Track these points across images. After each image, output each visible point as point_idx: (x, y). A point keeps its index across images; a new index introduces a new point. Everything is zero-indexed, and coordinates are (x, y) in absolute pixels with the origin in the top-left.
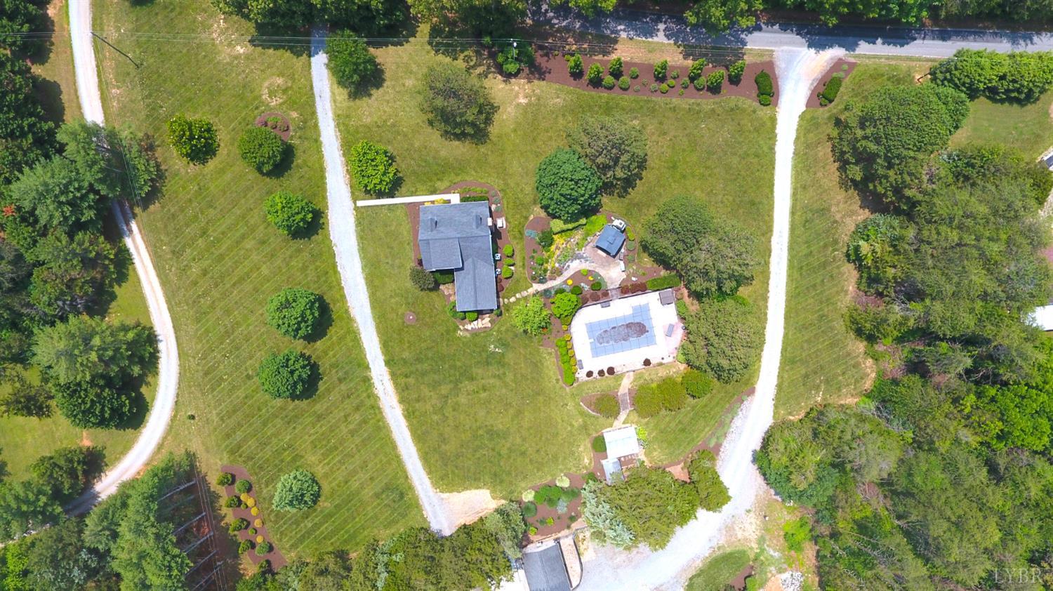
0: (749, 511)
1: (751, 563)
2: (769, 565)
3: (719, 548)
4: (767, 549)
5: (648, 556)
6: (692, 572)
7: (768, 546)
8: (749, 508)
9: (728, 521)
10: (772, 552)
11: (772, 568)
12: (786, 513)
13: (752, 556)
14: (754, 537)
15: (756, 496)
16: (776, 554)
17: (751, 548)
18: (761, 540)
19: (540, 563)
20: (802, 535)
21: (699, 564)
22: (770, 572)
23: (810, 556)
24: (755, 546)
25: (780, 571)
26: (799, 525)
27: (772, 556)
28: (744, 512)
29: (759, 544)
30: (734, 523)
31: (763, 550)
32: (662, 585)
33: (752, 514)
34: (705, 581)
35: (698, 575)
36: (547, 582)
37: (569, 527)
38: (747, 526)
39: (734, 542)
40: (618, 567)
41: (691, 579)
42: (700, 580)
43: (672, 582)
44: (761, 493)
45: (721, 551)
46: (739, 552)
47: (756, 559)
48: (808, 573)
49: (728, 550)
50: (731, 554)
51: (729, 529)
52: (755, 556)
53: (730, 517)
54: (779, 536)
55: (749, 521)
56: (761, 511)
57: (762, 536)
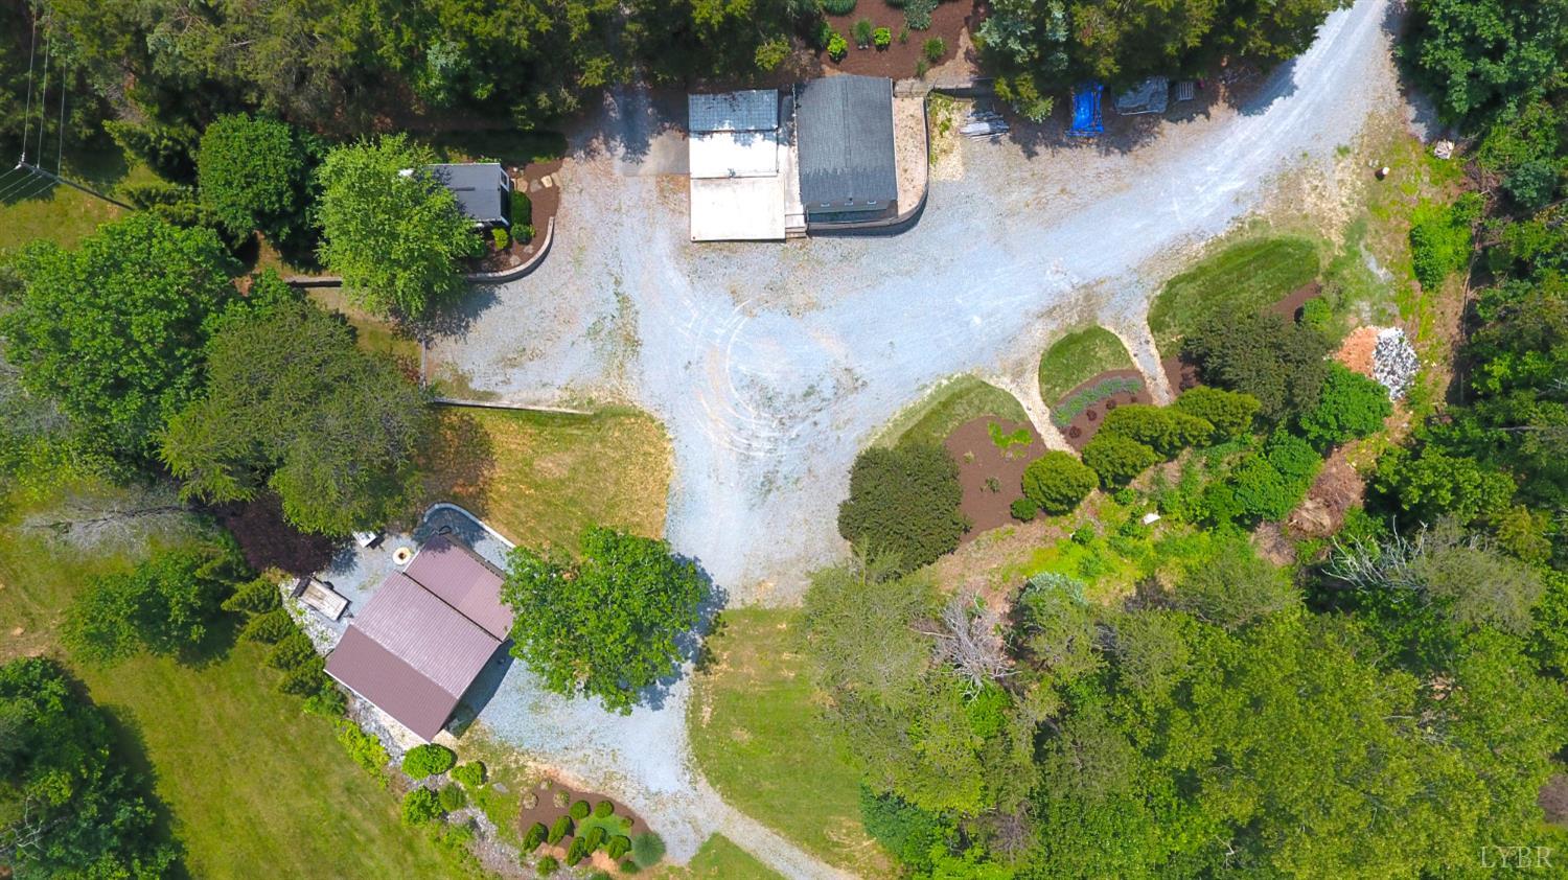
0: (1343, 151)
1: (1319, 279)
2: (1357, 295)
3: (1254, 225)
4: (1364, 252)
5: (1085, 206)
6: (1179, 268)
7: (1366, 247)
8: (1345, 143)
9: (1291, 164)
10: (1373, 266)
11: (1365, 305)
12: (1427, 179)
13: (1325, 264)
14: (1341, 217)
15: (1370, 116)
16: (1382, 273)
17: (1328, 244)
18: (1355, 230)
19: (839, 103)
20: (1449, 247)
21: (1199, 249)
22: (1358, 313)
23: (1449, 312)
24: (1337, 239)
25: (1381, 319)
26: (1449, 218)
27: (1371, 274)
28: (1331, 149)
29: (1348, 237)
30: (1302, 171)
31: (1354, 254)
32: (1100, 283)
33: (1349, 160)
34: (1201, 293)
35: (1190, 278)
36: (848, 150)
37: (920, 76)
38: (1333, 188)
39: (1293, 218)
40: (1012, 214)
41: (1171, 284)
42: (1190, 290)
43: (1126, 279)
44: (1383, 112)
45: (1258, 234)
46: (1299, 245)
47: (1330, 275)
48: (1432, 358)
49: (1274, 234)
50: (1279, 244)
51: (1287, 181)
52: (1333, 265)
53: (1298, 155)
54: (1397, 230)
55: (1338, 176)
56: (1372, 155)
57: (1358, 220)
